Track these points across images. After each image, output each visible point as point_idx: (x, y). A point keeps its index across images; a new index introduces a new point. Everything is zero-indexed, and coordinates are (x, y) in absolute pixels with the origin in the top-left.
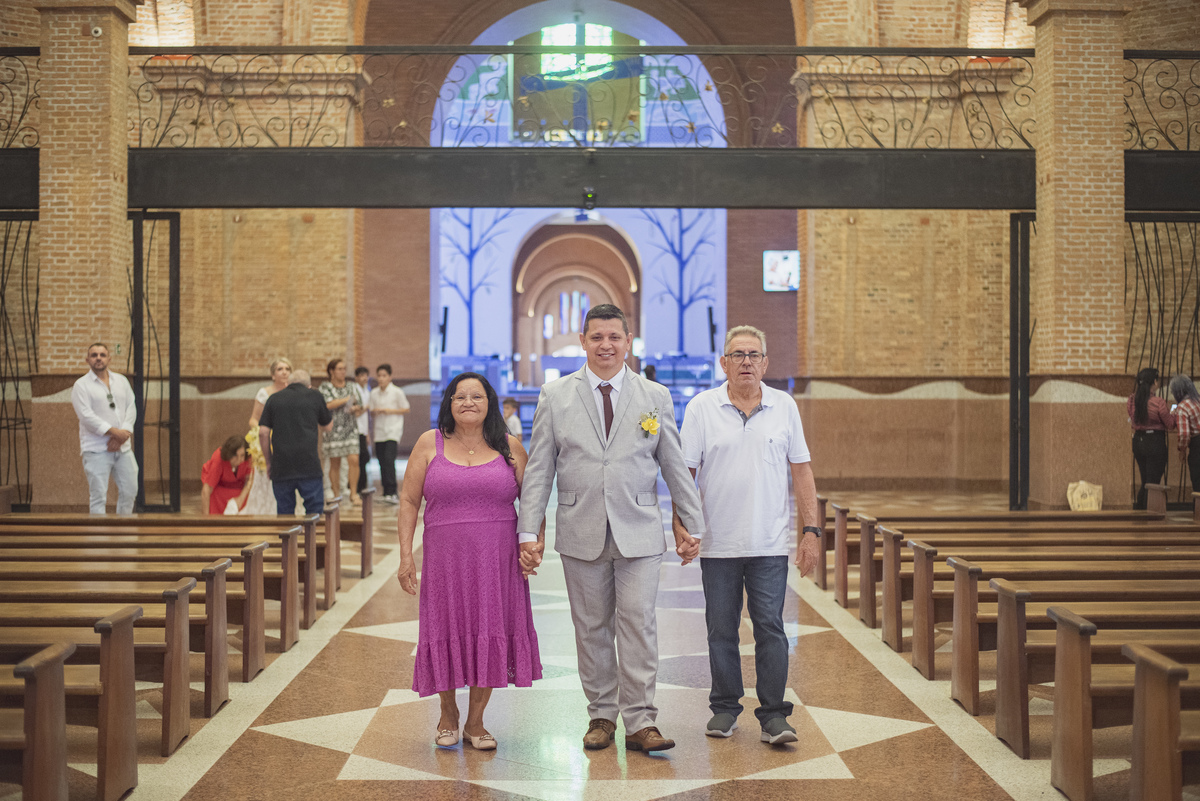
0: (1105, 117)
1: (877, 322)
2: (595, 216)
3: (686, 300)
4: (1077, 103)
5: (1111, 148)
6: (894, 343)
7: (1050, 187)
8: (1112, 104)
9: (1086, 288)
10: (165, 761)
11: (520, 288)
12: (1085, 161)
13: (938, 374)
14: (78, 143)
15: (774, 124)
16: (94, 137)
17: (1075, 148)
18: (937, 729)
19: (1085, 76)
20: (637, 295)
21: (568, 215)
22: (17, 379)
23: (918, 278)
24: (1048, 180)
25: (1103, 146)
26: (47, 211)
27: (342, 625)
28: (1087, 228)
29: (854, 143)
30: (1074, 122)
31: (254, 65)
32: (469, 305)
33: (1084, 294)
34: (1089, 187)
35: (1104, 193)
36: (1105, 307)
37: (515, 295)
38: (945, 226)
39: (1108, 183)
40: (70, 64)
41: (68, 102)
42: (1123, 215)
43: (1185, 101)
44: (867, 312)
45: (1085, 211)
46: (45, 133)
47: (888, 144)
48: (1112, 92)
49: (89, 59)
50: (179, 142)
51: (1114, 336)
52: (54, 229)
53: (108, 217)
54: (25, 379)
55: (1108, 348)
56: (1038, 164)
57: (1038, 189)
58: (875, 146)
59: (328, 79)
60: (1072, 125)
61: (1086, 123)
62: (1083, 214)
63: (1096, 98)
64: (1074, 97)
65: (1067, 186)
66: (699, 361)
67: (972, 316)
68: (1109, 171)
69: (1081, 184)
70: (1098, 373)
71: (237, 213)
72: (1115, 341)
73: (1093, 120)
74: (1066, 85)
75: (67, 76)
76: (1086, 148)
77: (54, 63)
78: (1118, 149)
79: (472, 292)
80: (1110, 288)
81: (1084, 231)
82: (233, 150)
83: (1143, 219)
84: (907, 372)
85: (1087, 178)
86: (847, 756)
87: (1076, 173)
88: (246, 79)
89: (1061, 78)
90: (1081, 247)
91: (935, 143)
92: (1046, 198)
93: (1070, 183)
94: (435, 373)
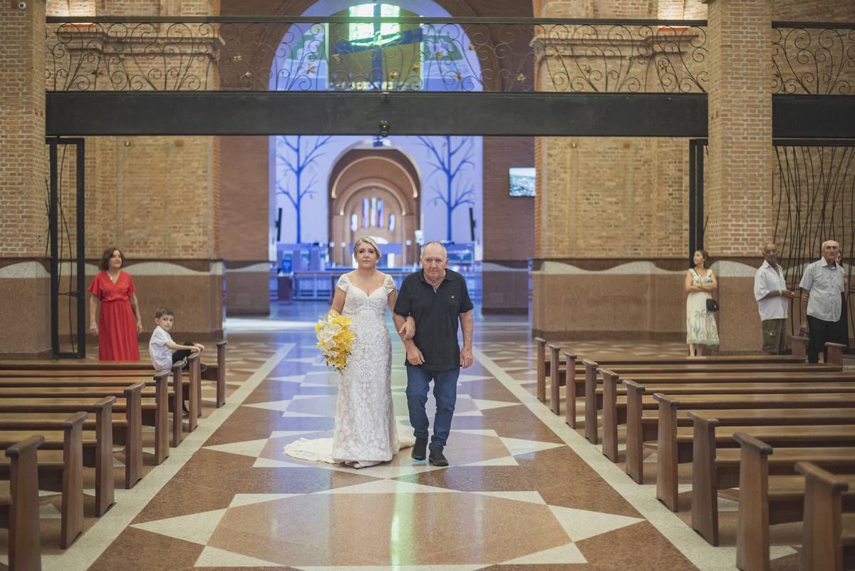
0: (758, 70)
1: (592, 219)
2: (387, 143)
3: (453, 203)
4: (738, 59)
5: (762, 92)
6: (604, 234)
7: (718, 120)
8: (763, 61)
9: (745, 193)
10: (63, 553)
11: (334, 195)
12: (744, 101)
13: (636, 256)
14: (8, 87)
15: (519, 74)
16: (21, 83)
17: (737, 92)
18: (647, 523)
19: (744, 40)
20: (418, 199)
21: (368, 142)
23: (622, 187)
24: (717, 116)
25: (757, 91)
27: (202, 444)
28: (746, 150)
29: (577, 88)
30: (736, 74)
31: (138, 31)
32: (298, 207)
33: (743, 198)
34: (747, 120)
35: (758, 125)
36: (758, 208)
37: (331, 200)
38: (642, 149)
39: (761, 118)
40: (2, 29)
42: (771, 141)
43: (815, 58)
44: (585, 211)
45: (744, 138)
47: (601, 89)
48: (763, 52)
49: (16, 26)
50: (84, 87)
51: (765, 228)
53: (31, 142)
55: (760, 237)
56: (710, 104)
57: (710, 122)
58: (592, 90)
59: (193, 42)
60: (734, 76)
61: (744, 74)
62: (742, 140)
63: (752, 56)
64: (736, 55)
65: (731, 120)
66: (463, 247)
67: (661, 214)
68: (761, 109)
69: (741, 118)
70: (753, 255)
71: (127, 139)
72: (765, 232)
73: (750, 72)
74: (730, 46)
76: (744, 92)
78: (767, 93)
79: (299, 198)
80: (762, 193)
81: (743, 152)
82: (124, 93)
83: (785, 144)
84: (614, 254)
85: (745, 114)
86: (581, 545)
87: (737, 110)
88: (133, 41)
89: (726, 41)
90: (741, 164)
91: (634, 89)
92: (716, 130)
93: (733, 118)
94: (273, 256)
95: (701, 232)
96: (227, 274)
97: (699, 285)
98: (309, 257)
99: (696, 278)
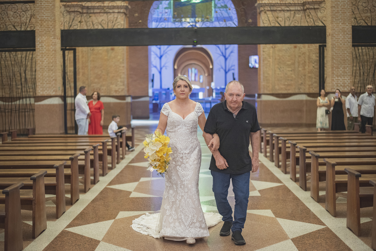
0: (346, 16)
1: (281, 77)
2: (199, 46)
3: (227, 70)
4: (338, 12)
5: (348, 25)
6: (286, 83)
7: (330, 37)
8: (348, 12)
9: (341, 67)
11: (176, 67)
12: (340, 29)
13: (300, 92)
14: (46, 29)
15: (249, 19)
16: (51, 27)
17: (337, 26)
19: (340, 4)
20: (212, 69)
21: (191, 46)
22: (30, 97)
23: (293, 64)
24: (330, 35)
25: (345, 25)
26: (38, 48)
28: (341, 49)
29: (273, 25)
30: (337, 18)
32: (160, 73)
33: (340, 68)
34: (341, 37)
35: (346, 39)
36: (346, 72)
37: (174, 70)
38: (301, 48)
39: (347, 36)
40: (43, 6)
41: (43, 17)
42: (351, 45)
43: (370, 11)
44: (278, 74)
45: (340, 44)
46: (37, 26)
47: (283, 25)
48: (348, 9)
49: (49, 4)
50: (75, 27)
51: (349, 81)
52: (40, 54)
53: (55, 50)
54: (32, 97)
55: (347, 84)
56: (327, 30)
57: (327, 38)
58: (279, 26)
59: (118, 7)
60: (336, 19)
61: (341, 18)
62: (340, 45)
63: (343, 11)
64: (337, 11)
65: (335, 37)
67: (310, 75)
68: (347, 32)
69: (339, 36)
70: (344, 91)
71: (92, 48)
72: (349, 82)
73: (343, 17)
74: (335, 7)
75: (43, 9)
76: (340, 25)
77: (39, 5)
78: (350, 26)
79: (161, 69)
80: (348, 67)
81: (340, 50)
82: (91, 30)
83: (358, 46)
84: (290, 92)
85: (341, 34)
86: (260, 191)
87: (338, 33)
88: (94, 8)
89: (333, 5)
90: (339, 55)
91: (297, 25)
92: (329, 40)
93: (336, 36)
94: (150, 94)
95: (324, 82)
96: (133, 102)
97: (323, 104)
98: (166, 94)
99: (321, 101)
